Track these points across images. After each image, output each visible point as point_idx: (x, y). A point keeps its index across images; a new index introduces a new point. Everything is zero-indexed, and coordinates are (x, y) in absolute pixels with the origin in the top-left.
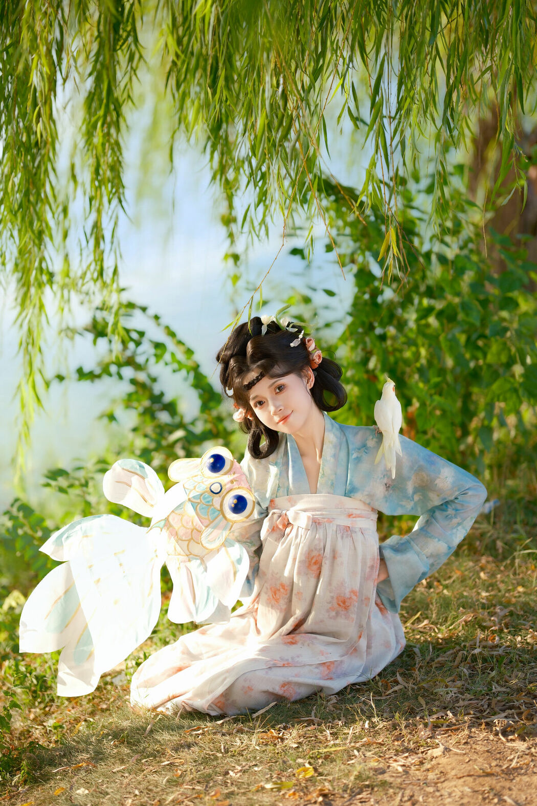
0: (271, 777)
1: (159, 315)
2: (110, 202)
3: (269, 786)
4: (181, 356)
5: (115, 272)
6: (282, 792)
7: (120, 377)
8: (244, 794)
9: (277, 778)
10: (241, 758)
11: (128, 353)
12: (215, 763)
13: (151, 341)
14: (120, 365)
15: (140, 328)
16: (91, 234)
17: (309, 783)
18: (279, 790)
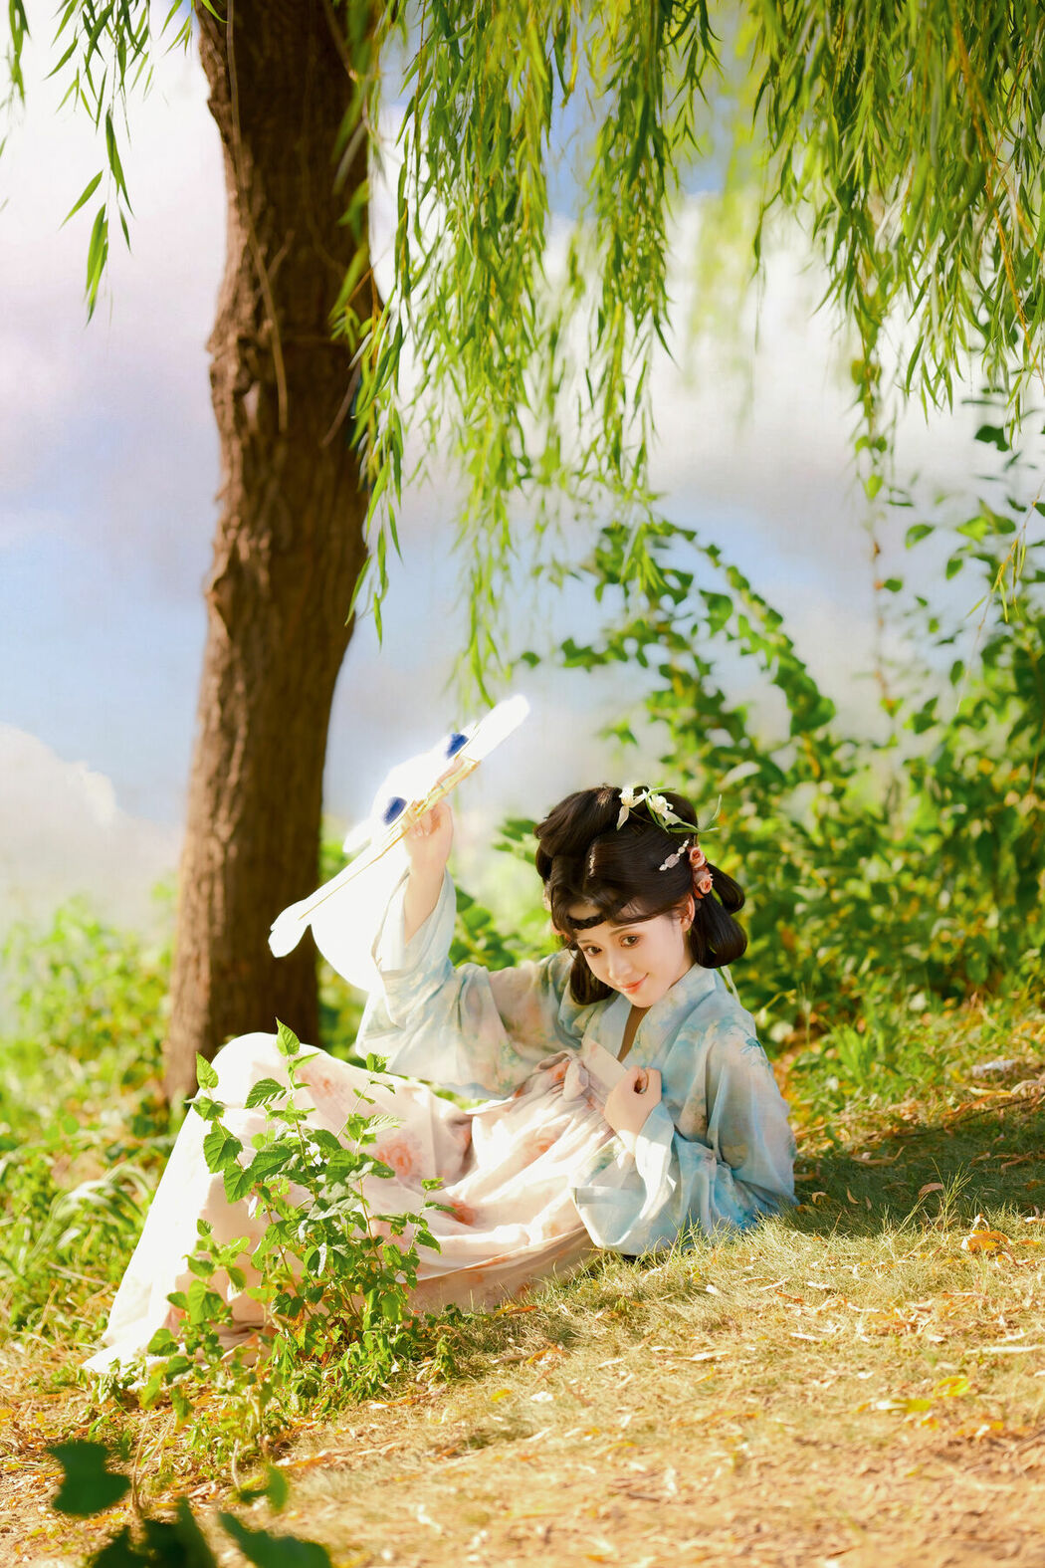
0: (890, 1391)
1: (719, 545)
2: (638, 324)
3: (885, 1405)
4: (756, 624)
5: (642, 454)
6: (909, 1418)
7: (643, 661)
8: (837, 1416)
9: (901, 1392)
10: (834, 1355)
11: (660, 616)
12: (785, 1361)
13: (703, 593)
14: (644, 640)
15: (684, 568)
16: (600, 390)
17: (961, 1406)
18: (905, 1412)
